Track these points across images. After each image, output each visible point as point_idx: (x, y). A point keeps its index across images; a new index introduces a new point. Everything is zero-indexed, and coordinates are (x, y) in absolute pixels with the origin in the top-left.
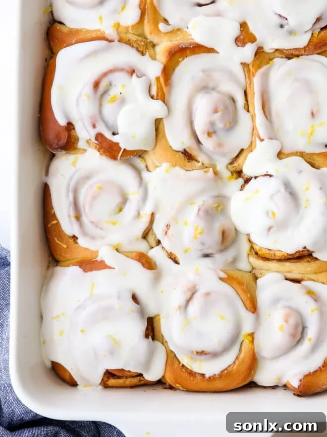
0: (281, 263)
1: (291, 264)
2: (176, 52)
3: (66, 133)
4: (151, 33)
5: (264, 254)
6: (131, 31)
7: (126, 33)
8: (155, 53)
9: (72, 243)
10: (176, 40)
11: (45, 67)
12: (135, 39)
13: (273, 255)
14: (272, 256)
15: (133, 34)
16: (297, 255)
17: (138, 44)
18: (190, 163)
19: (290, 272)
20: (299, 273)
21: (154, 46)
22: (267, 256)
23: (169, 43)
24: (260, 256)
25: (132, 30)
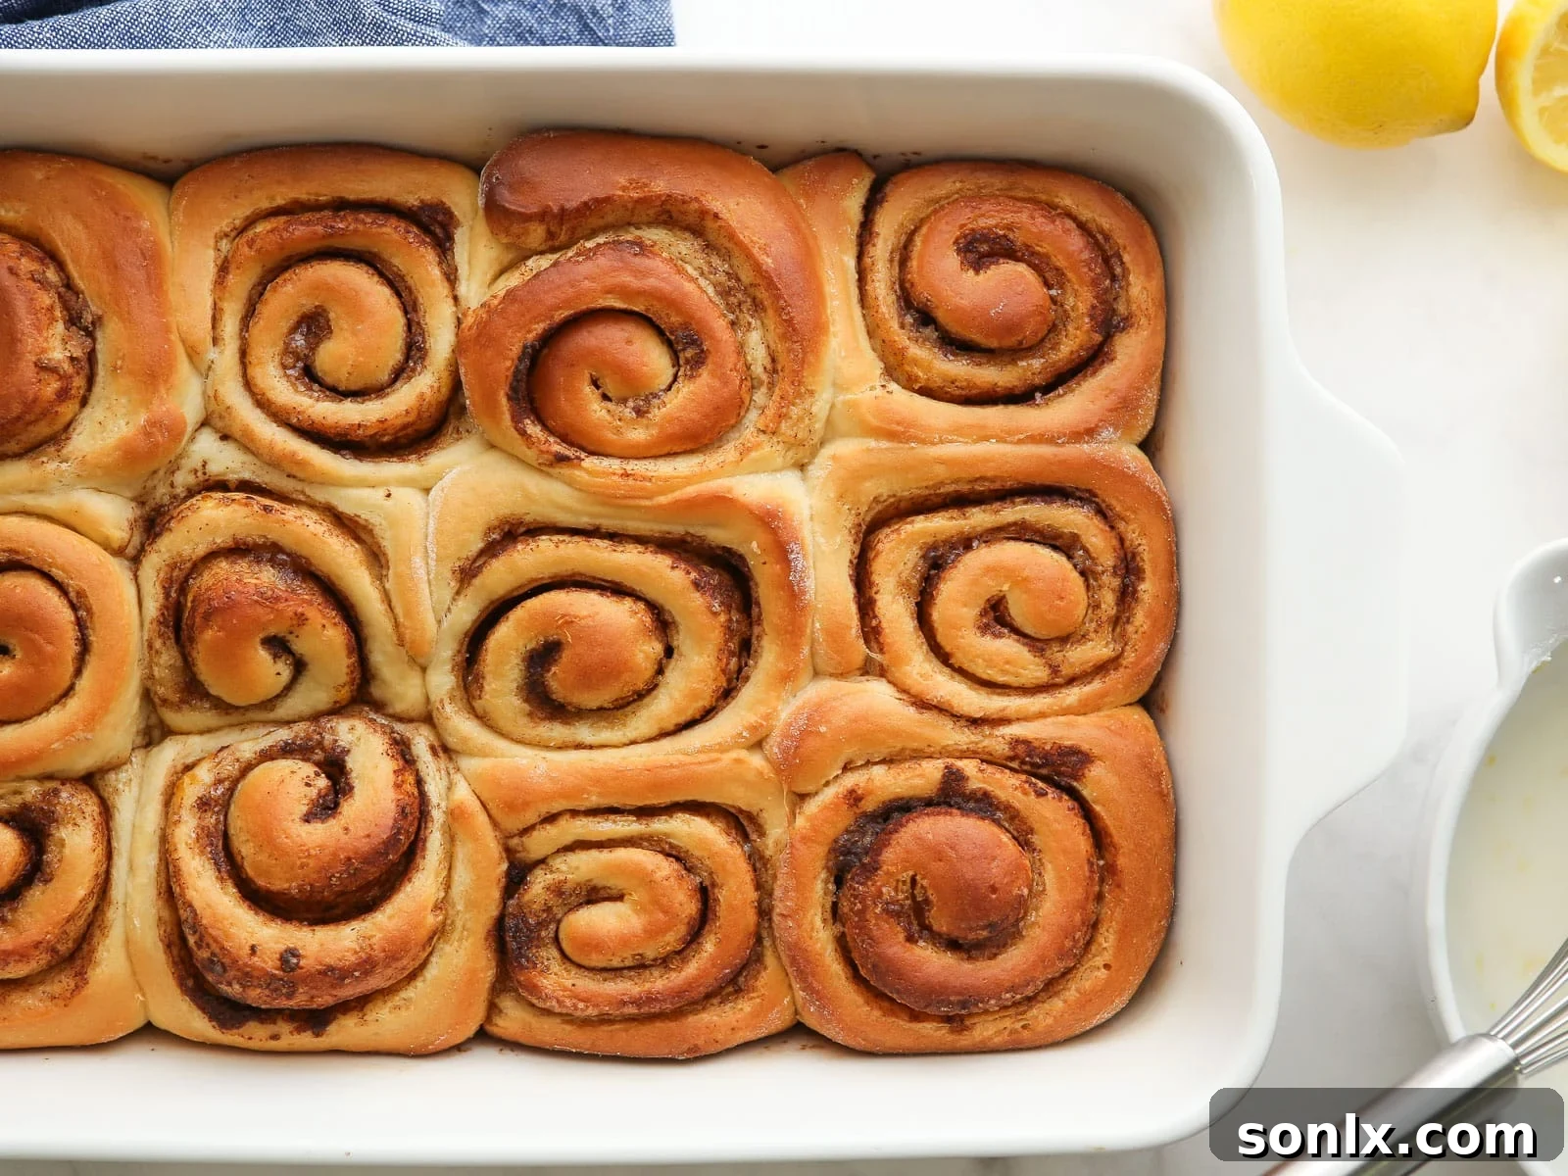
0: (156, 839)
1: (153, 872)
2: (774, 532)
3: (535, 210)
4: (834, 458)
5: (183, 790)
6: (841, 398)
7: (834, 384)
8: (776, 470)
9: (217, 229)
10: (813, 533)
11: (739, 143)
12: (814, 409)
13: (176, 817)
14: (175, 813)
15: (833, 406)
16: (177, 890)
17: (800, 419)
18: (449, 575)
19: (131, 868)
20: (127, 895)
21: (802, 467)
22: (176, 800)
23: (806, 513)
24: (179, 779)
25: (845, 403)
